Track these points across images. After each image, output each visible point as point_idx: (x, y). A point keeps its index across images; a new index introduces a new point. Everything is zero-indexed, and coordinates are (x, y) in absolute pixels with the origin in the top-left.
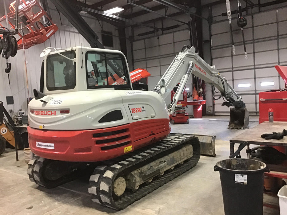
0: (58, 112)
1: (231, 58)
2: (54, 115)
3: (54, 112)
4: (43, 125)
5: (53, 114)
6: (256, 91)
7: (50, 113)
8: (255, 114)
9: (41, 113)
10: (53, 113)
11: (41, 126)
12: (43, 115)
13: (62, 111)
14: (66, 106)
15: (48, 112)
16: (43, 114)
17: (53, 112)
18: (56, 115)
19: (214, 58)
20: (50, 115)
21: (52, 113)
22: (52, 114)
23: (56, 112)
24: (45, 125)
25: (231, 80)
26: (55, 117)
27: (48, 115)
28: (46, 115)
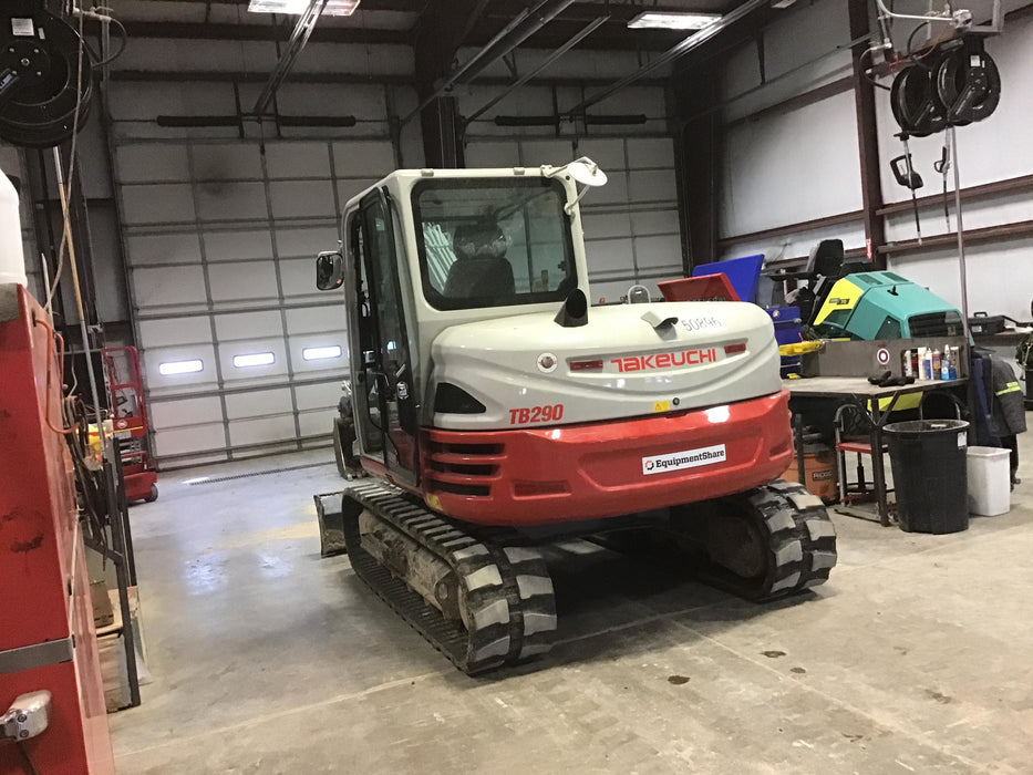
0: (720, 351)
1: (200, 268)
2: (710, 361)
3: (709, 351)
4: (672, 398)
6: (291, 375)
7: (694, 357)
8: (295, 447)
9: (658, 362)
10: (705, 356)
11: (665, 403)
12: (669, 365)
13: (730, 347)
14: (736, 334)
15: (688, 354)
16: (671, 362)
17: (705, 352)
18: (715, 360)
19: (138, 267)
20: (697, 362)
21: (702, 356)
22: (704, 359)
23: (713, 350)
24: (679, 396)
25: (209, 343)
26: (713, 365)
27: (690, 362)
28: (683, 363)
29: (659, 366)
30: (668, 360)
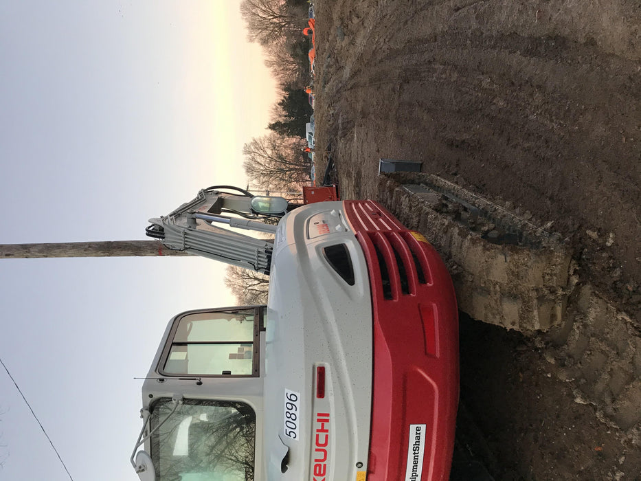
0: (321, 405)
2: (327, 421)
3: (319, 420)
4: (355, 468)
5: (326, 426)
7: (322, 439)
10: (323, 425)
11: (359, 475)
12: (325, 465)
15: (318, 445)
16: (322, 464)
17: (319, 425)
18: (328, 415)
20: (327, 436)
21: (323, 430)
23: (319, 415)
26: (332, 418)
27: (326, 444)
28: (325, 452)
29: (324, 474)
30: (320, 465)
